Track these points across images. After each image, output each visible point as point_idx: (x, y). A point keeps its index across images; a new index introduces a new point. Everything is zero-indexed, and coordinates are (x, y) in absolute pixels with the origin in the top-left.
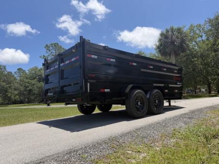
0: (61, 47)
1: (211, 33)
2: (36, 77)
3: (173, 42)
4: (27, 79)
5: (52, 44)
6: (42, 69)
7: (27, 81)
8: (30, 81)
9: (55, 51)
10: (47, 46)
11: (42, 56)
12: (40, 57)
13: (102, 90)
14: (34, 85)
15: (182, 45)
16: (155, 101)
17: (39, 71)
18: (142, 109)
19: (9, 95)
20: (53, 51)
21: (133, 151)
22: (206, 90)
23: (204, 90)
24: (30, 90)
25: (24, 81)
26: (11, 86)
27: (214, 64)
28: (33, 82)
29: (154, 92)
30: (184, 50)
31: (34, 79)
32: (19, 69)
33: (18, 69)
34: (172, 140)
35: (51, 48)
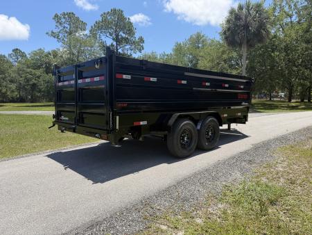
0: (78, 19)
1: (305, 12)
2: (42, 65)
3: (246, 26)
4: (28, 67)
5: (64, 14)
6: (50, 54)
7: (29, 70)
8: (33, 71)
9: (70, 25)
10: (56, 16)
11: (50, 33)
12: (47, 33)
13: (136, 124)
14: (39, 77)
15: (259, 32)
16: (208, 132)
17: (47, 56)
18: (189, 146)
19: (4, 90)
20: (66, 25)
21: (169, 227)
22: (285, 95)
23: (282, 94)
24: (34, 85)
25: (24, 71)
26: (6, 77)
27: (302, 62)
28: (38, 72)
29: (207, 122)
30: (261, 40)
31: (39, 67)
32: (16, 50)
33: (13, 51)
34: (220, 206)
35: (63, 20)
